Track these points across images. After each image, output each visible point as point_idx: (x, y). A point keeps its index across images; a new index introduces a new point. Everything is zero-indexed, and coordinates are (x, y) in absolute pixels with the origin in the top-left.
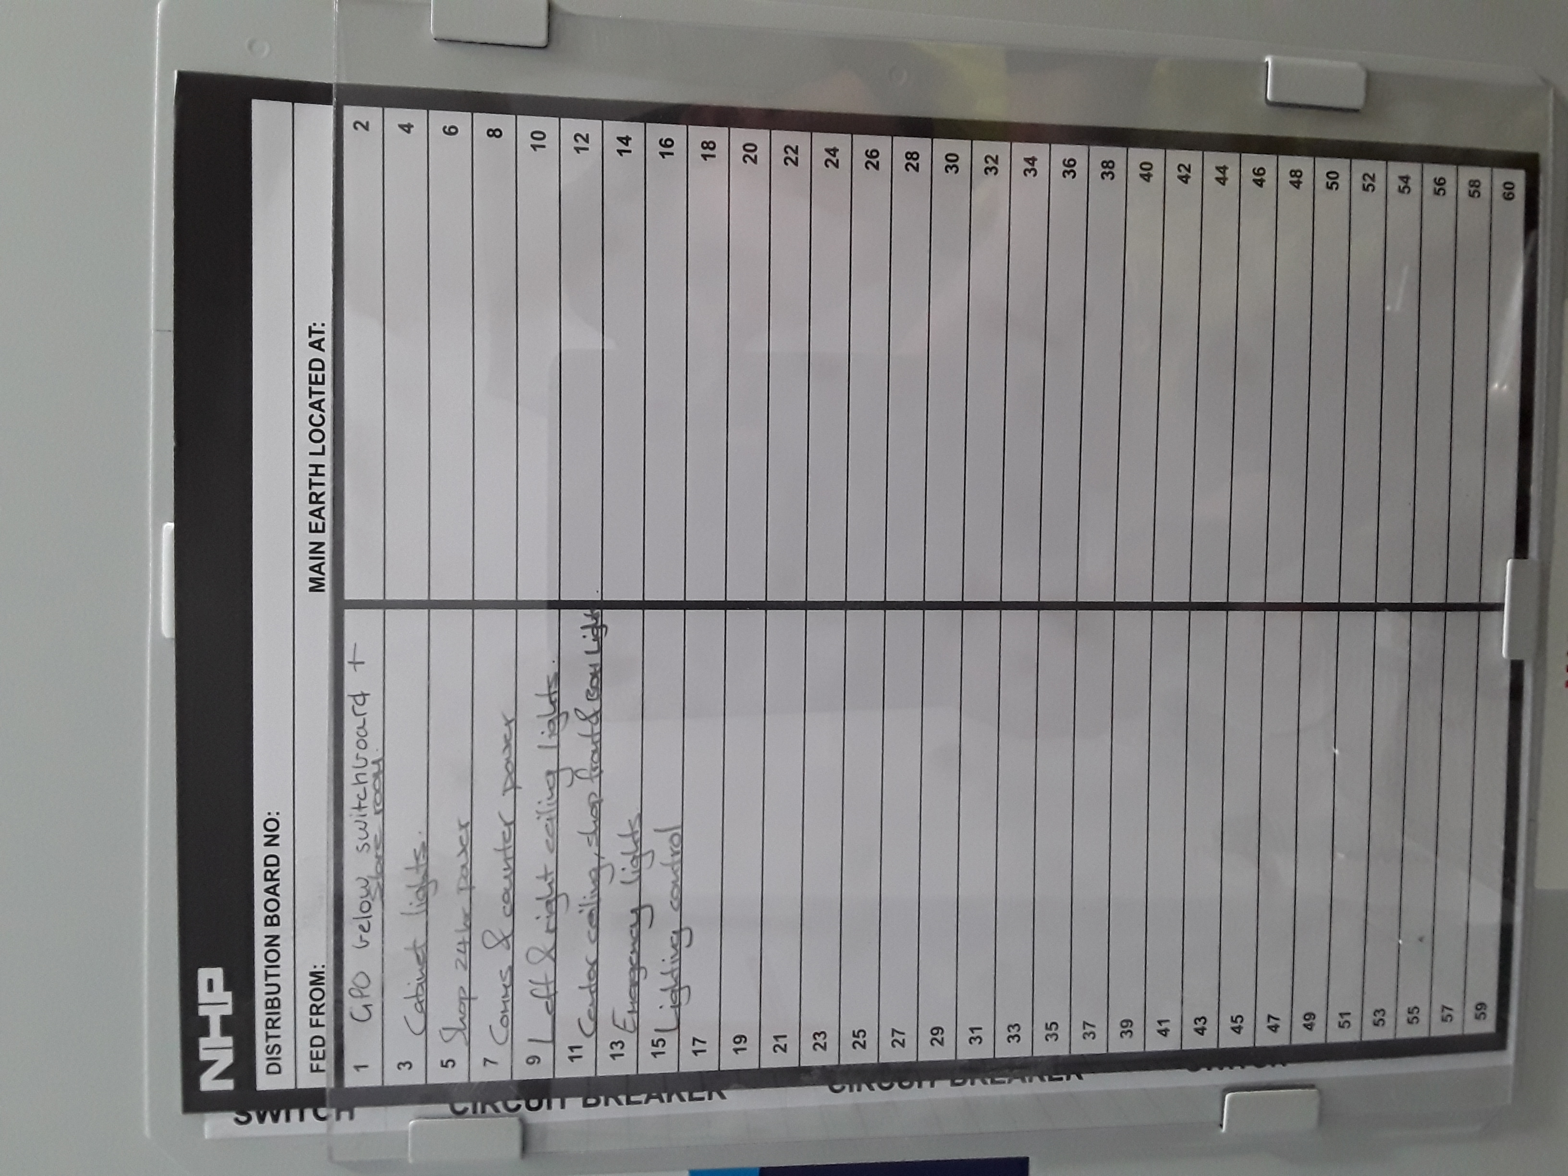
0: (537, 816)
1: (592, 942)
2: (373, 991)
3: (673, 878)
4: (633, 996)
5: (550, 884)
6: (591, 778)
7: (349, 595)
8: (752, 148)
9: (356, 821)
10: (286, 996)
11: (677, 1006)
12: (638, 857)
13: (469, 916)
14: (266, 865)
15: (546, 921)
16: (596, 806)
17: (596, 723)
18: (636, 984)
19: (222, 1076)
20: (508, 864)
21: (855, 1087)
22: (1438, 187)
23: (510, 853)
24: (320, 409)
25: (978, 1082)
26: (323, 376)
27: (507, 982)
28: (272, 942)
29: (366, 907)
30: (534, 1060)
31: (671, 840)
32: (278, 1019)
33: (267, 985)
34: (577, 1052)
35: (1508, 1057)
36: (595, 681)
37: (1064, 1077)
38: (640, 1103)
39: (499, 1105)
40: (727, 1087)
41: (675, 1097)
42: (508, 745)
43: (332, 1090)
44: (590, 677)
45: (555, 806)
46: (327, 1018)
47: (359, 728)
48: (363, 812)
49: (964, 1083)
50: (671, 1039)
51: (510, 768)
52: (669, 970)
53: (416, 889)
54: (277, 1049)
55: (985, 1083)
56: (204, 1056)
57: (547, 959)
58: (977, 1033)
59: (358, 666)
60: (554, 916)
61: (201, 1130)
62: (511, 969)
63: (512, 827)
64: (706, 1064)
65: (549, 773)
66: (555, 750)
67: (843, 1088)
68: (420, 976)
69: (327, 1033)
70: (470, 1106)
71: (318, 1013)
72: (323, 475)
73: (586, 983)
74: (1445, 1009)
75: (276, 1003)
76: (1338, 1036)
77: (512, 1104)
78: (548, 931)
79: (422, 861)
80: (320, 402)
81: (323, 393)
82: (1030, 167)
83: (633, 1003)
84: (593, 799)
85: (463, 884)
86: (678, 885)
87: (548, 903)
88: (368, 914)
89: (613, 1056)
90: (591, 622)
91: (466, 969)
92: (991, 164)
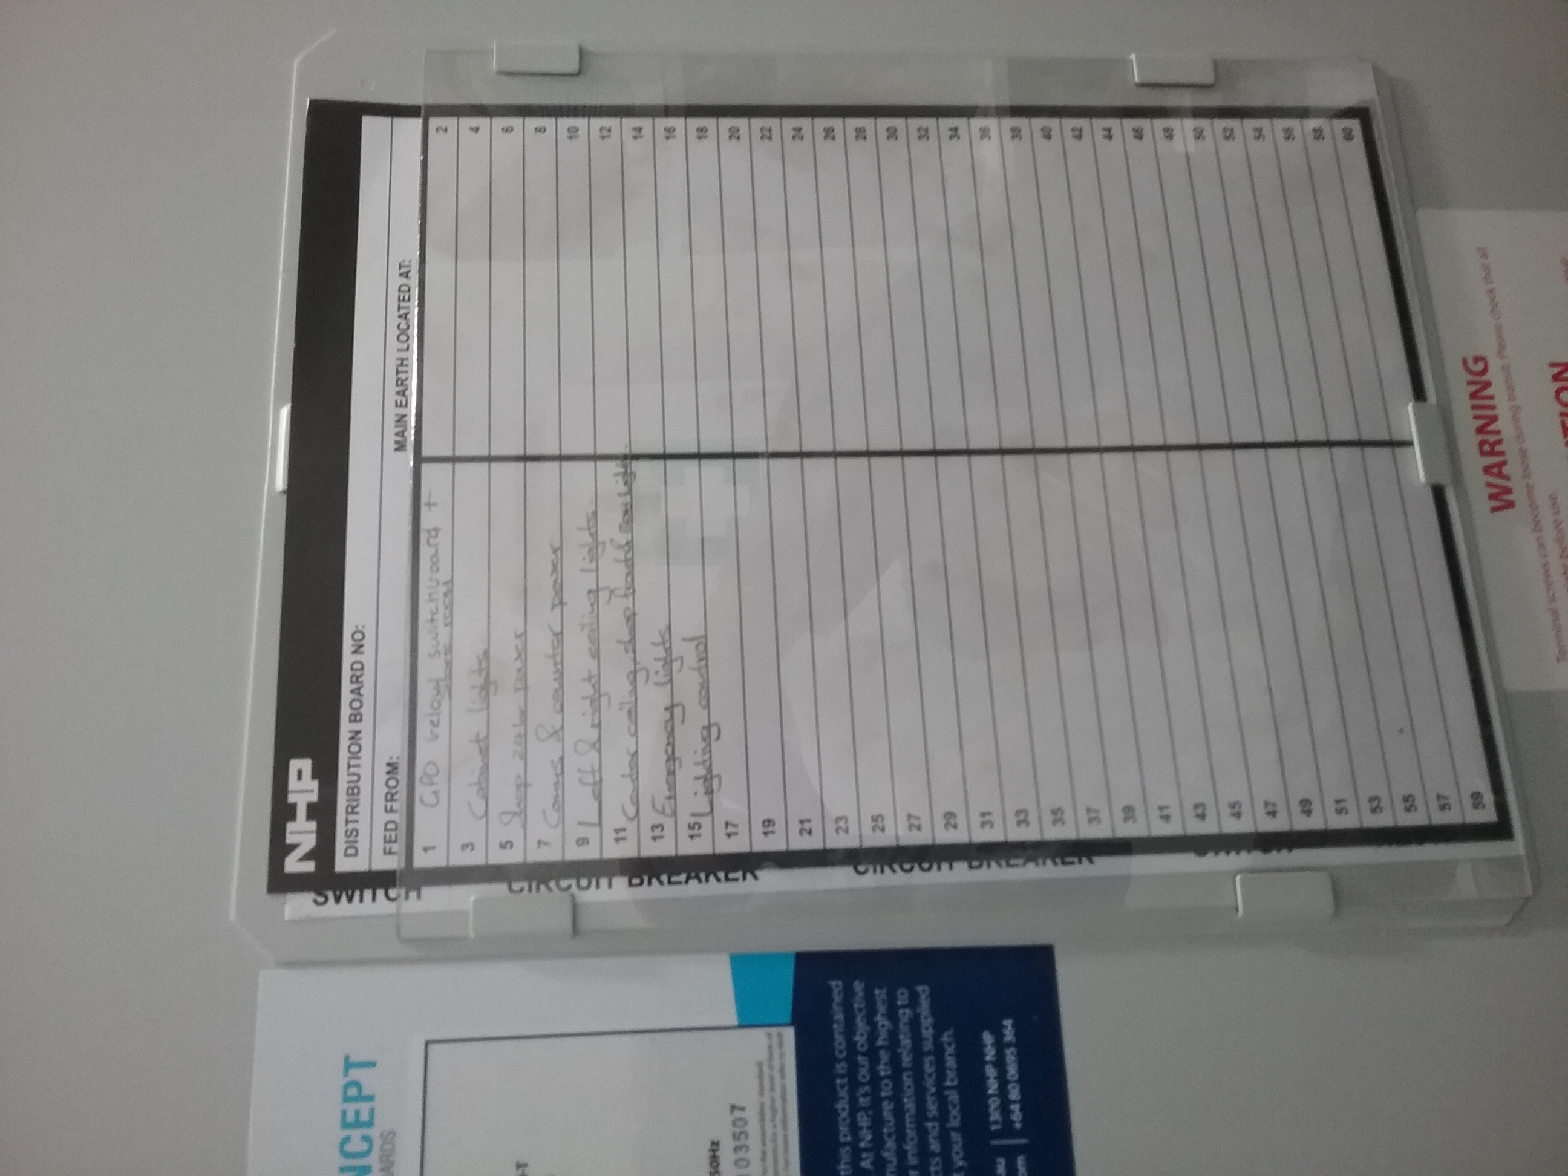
0: (582, 627)
1: (632, 736)
2: (441, 777)
3: (701, 680)
4: (670, 783)
6: (626, 596)
7: (426, 452)
8: (736, 130)
9: (429, 632)
10: (365, 786)
11: (709, 792)
12: (669, 663)
13: (524, 714)
14: (352, 669)
15: (591, 717)
16: (631, 618)
17: (629, 550)
19: (306, 857)
20: (557, 668)
21: (878, 869)
22: (1287, 135)
23: (559, 659)
24: (406, 319)
25: (994, 864)
26: (410, 295)
27: (559, 771)
28: (355, 736)
29: (436, 705)
30: (583, 841)
31: (697, 646)
32: (357, 806)
33: (349, 774)
34: (622, 834)
35: (1517, 846)
36: (627, 517)
37: (1076, 860)
38: (680, 883)
39: (553, 884)
40: (760, 867)
42: (555, 569)
43: (402, 872)
44: (623, 513)
45: (596, 619)
46: (399, 805)
47: (433, 556)
48: (435, 624)
49: (981, 866)
50: (706, 822)
51: (557, 587)
52: (701, 760)
53: (479, 690)
54: (354, 833)
55: (1000, 866)
56: (290, 839)
57: (593, 751)
58: (987, 818)
59: (433, 506)
60: (598, 712)
61: (283, 910)
62: (562, 759)
63: (560, 636)
64: (738, 845)
65: (590, 592)
66: (594, 574)
67: (867, 870)
68: (482, 765)
69: (400, 817)
70: (526, 885)
71: (392, 800)
72: (407, 365)
73: (628, 772)
74: (1441, 798)
75: (356, 791)
76: (1338, 822)
77: (564, 883)
78: (593, 726)
79: (484, 665)
80: (406, 314)
81: (408, 308)
82: (954, 134)
83: (670, 789)
84: (628, 613)
85: (519, 685)
86: (705, 686)
87: (592, 702)
88: (437, 711)
89: (654, 839)
90: (622, 470)
91: (522, 759)
92: (923, 133)
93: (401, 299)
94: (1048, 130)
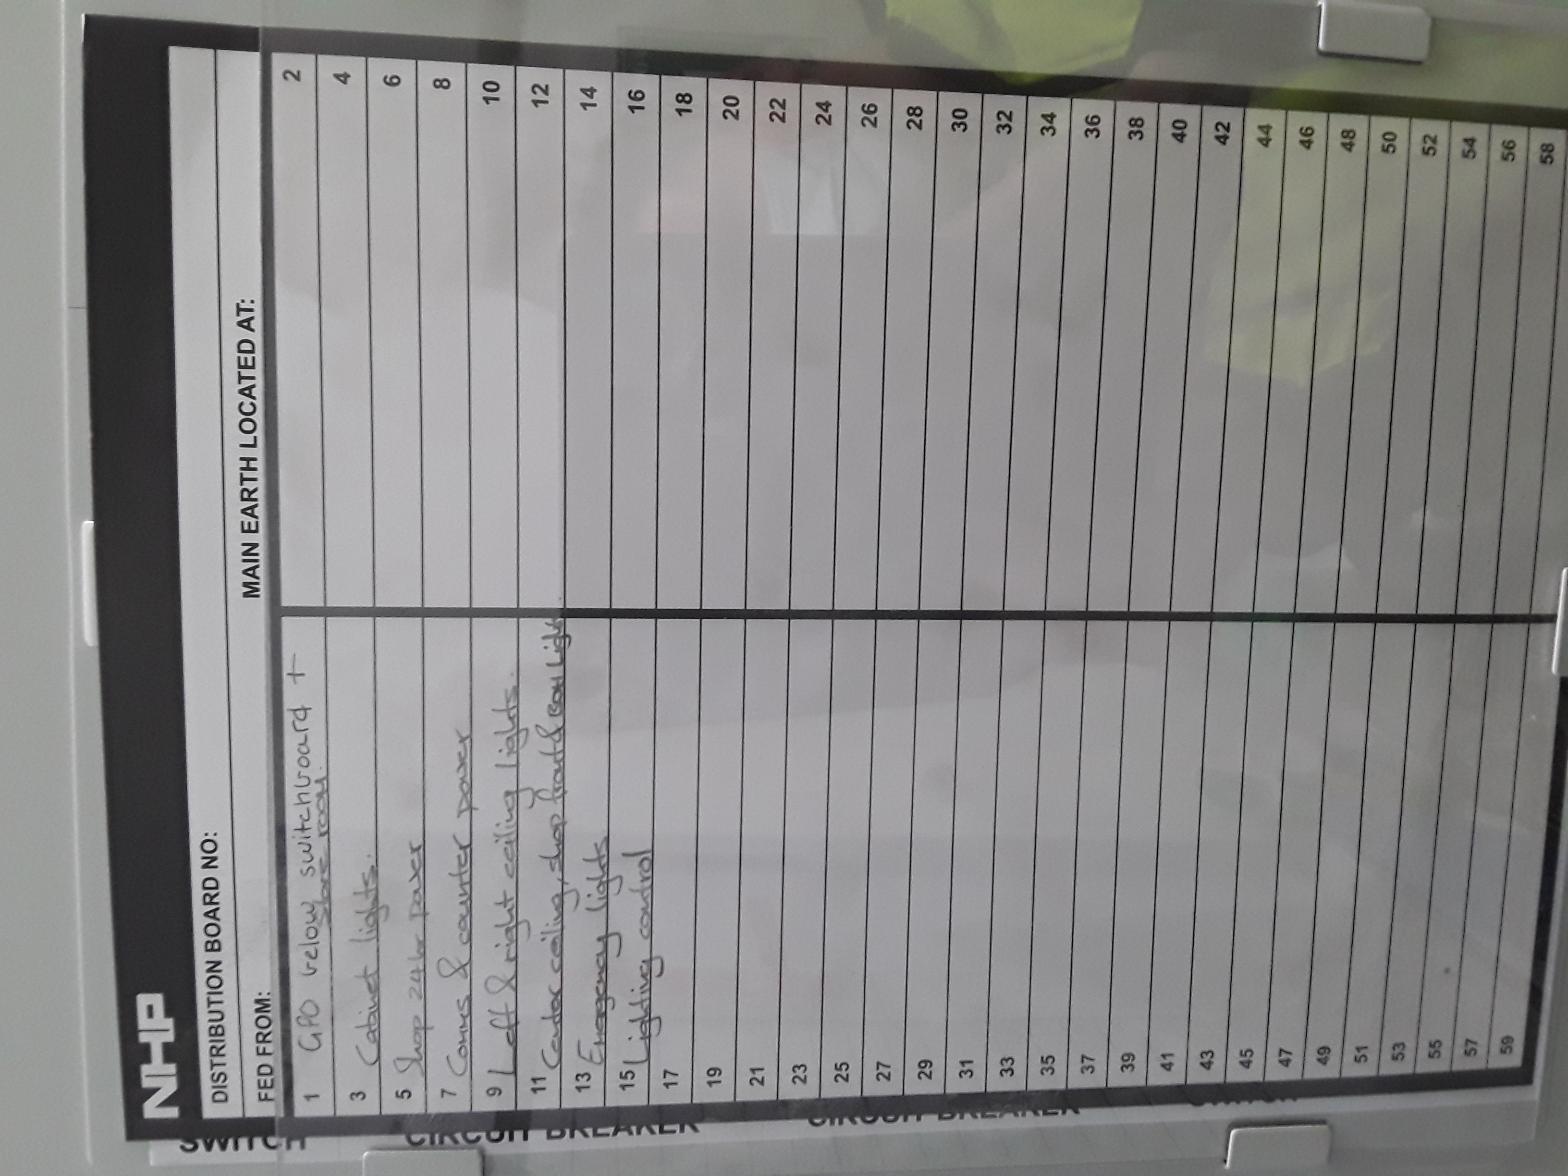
0: (496, 839)
1: (556, 971)
2: (323, 1019)
3: (643, 905)
4: (600, 1026)
5: (510, 910)
6: (554, 799)
7: (287, 601)
8: (733, 101)
9: (300, 843)
10: (230, 1024)
11: (647, 1037)
12: (604, 883)
13: (423, 944)
14: (205, 888)
15: (505, 950)
16: (559, 828)
17: (559, 741)
18: (602, 1015)
19: (166, 1103)
21: (837, 1121)
22: (1506, 152)
23: (466, 878)
24: (250, 396)
25: (968, 1116)
26: (254, 358)
27: (465, 1012)
28: (214, 967)
29: (312, 933)
30: (494, 1091)
31: (641, 864)
32: (223, 1047)
33: (210, 1012)
34: (540, 1084)
35: (1533, 1093)
36: (557, 696)
37: (1060, 1112)
38: (608, 1135)
39: (459, 1136)
40: (701, 1120)
41: (644, 1130)
42: (463, 764)
43: (281, 1120)
44: (552, 691)
45: (515, 829)
46: (274, 1046)
47: (301, 744)
48: (307, 833)
49: (952, 1117)
50: (641, 1071)
51: (465, 788)
52: (638, 1000)
53: (366, 915)
54: (222, 1077)
55: (975, 1117)
56: (146, 1083)
57: (507, 989)
58: (967, 1067)
59: (298, 678)
60: (515, 943)
61: (146, 1159)
62: (470, 998)
63: (468, 850)
64: (678, 1097)
65: (508, 793)
66: (515, 769)
67: (824, 1122)
68: (372, 1004)
69: (275, 1060)
70: (427, 1137)
71: (264, 1041)
72: (255, 469)
73: (549, 1013)
74: (1469, 1043)
75: (220, 1031)
76: (1354, 1071)
77: (472, 1136)
78: (509, 959)
79: (372, 886)
80: (250, 388)
81: (253, 378)
82: (1048, 125)
83: (599, 1034)
84: (556, 821)
85: (416, 910)
86: (648, 912)
87: (508, 930)
88: (314, 941)
89: (579, 1089)
90: (553, 631)
91: (421, 998)
92: (1004, 121)
93: (243, 363)
94: (1181, 125)
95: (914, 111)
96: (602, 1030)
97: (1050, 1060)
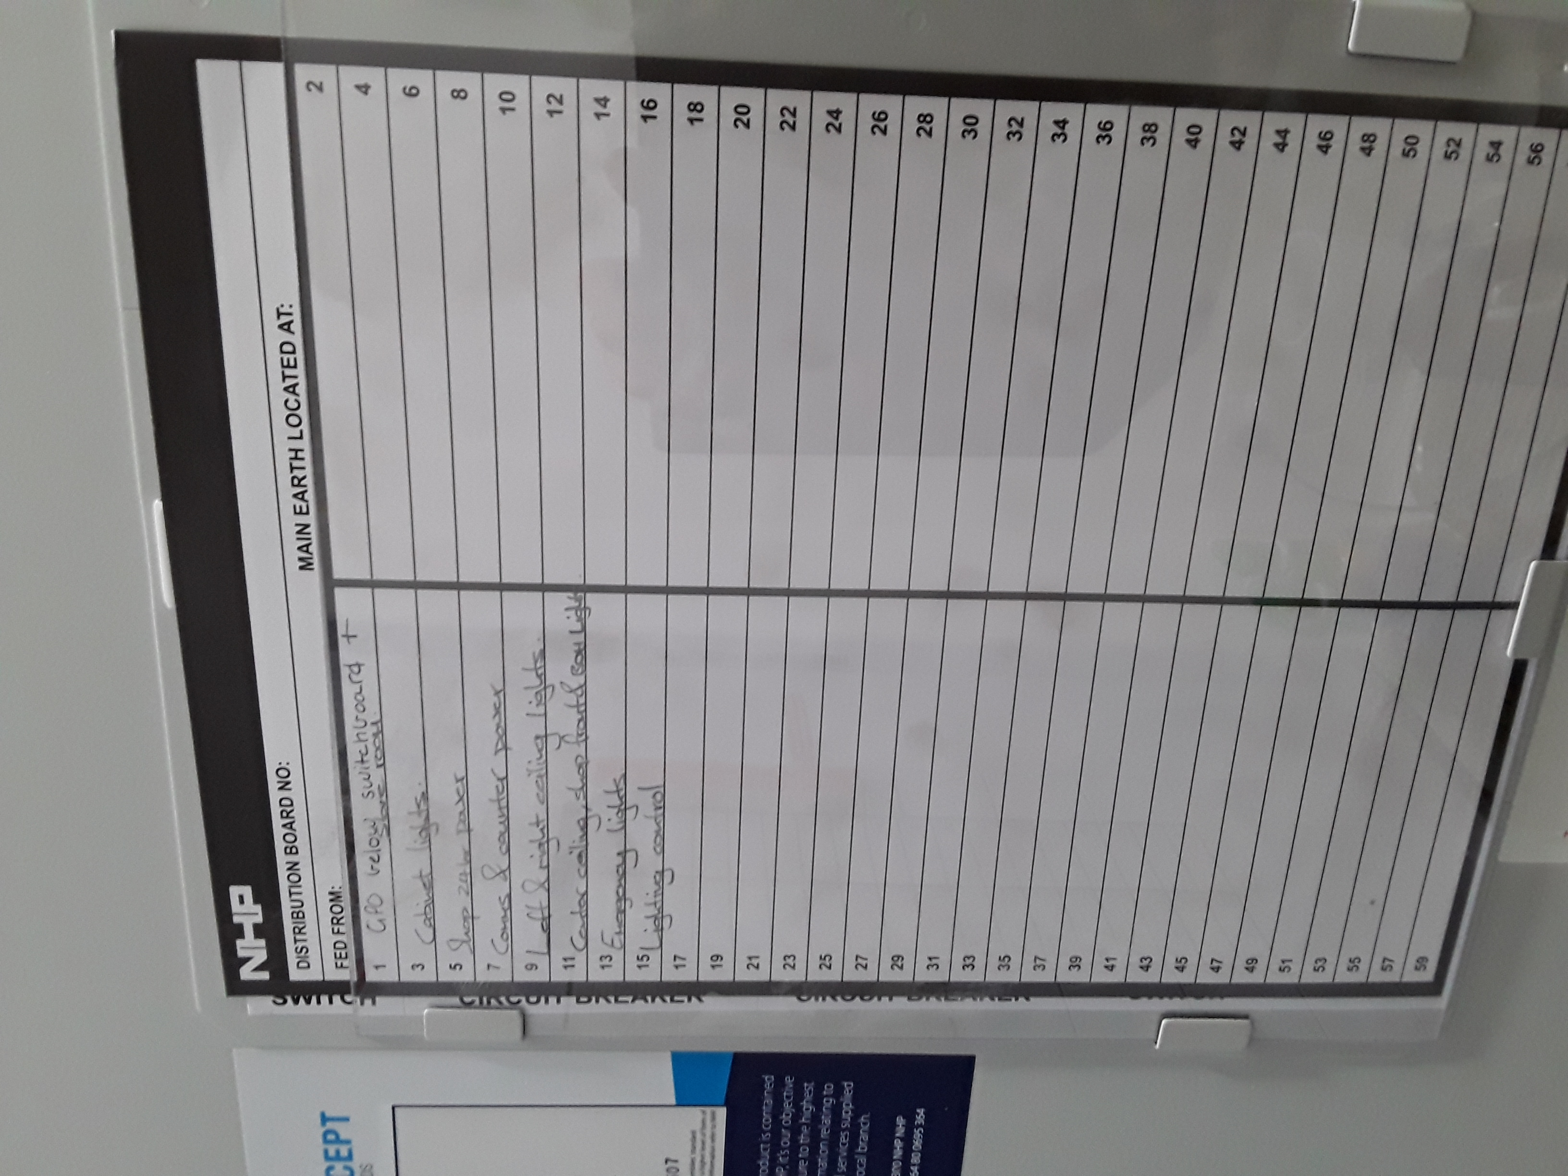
0: (528, 773)
1: (582, 877)
3: (657, 828)
4: (620, 920)
5: (542, 830)
6: (578, 743)
7: (337, 575)
8: (745, 110)
9: (360, 773)
10: (309, 911)
11: (660, 930)
12: (623, 809)
13: (469, 853)
14: (281, 805)
15: (539, 859)
16: (583, 767)
17: (582, 695)
19: (258, 969)
20: (502, 812)
21: (821, 999)
22: (1532, 158)
23: (504, 804)
24: (294, 392)
25: (933, 999)
26: (295, 360)
27: (506, 905)
28: (293, 867)
29: (374, 843)
30: (532, 967)
31: (654, 796)
32: (303, 928)
33: (292, 901)
34: (569, 963)
36: (579, 658)
37: (1013, 999)
38: (627, 1002)
39: (503, 999)
40: (705, 994)
41: (658, 1000)
42: (498, 712)
43: (355, 983)
44: (575, 655)
45: (545, 765)
46: (347, 926)
47: (357, 694)
48: (366, 765)
49: (919, 999)
50: (655, 956)
51: (501, 731)
52: (653, 901)
53: (419, 831)
54: (304, 950)
55: (939, 1000)
56: (241, 953)
57: (541, 890)
58: (934, 961)
59: (351, 640)
60: (547, 855)
61: (246, 1009)
62: (509, 896)
63: (505, 781)
64: (687, 975)
65: (537, 737)
66: (543, 718)
67: (809, 999)
68: (427, 898)
69: (348, 938)
70: (477, 1000)
71: (338, 923)
72: (302, 459)
73: (577, 909)
74: (1386, 961)
75: (301, 915)
76: (1277, 978)
77: (514, 999)
78: (541, 867)
79: (423, 807)
80: (294, 386)
81: (295, 377)
83: (620, 927)
84: (580, 760)
85: (461, 827)
86: (660, 834)
87: (540, 845)
88: (377, 848)
89: (603, 967)
90: (574, 604)
91: (468, 893)
92: (1015, 127)
93: (285, 363)
94: (1197, 130)
95: (925, 118)
96: (622, 924)
97: (1007, 959)
